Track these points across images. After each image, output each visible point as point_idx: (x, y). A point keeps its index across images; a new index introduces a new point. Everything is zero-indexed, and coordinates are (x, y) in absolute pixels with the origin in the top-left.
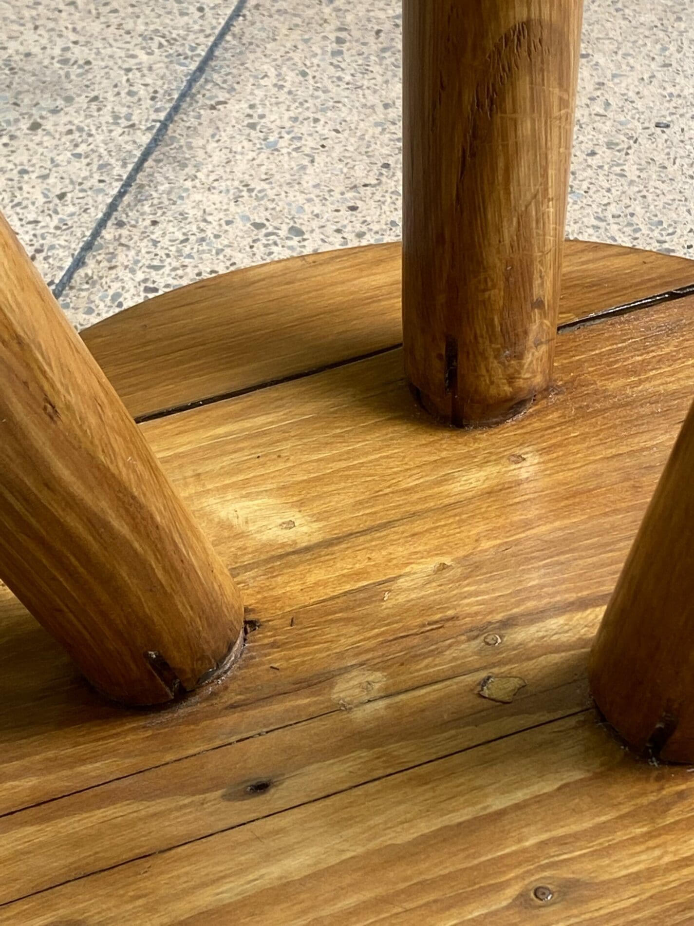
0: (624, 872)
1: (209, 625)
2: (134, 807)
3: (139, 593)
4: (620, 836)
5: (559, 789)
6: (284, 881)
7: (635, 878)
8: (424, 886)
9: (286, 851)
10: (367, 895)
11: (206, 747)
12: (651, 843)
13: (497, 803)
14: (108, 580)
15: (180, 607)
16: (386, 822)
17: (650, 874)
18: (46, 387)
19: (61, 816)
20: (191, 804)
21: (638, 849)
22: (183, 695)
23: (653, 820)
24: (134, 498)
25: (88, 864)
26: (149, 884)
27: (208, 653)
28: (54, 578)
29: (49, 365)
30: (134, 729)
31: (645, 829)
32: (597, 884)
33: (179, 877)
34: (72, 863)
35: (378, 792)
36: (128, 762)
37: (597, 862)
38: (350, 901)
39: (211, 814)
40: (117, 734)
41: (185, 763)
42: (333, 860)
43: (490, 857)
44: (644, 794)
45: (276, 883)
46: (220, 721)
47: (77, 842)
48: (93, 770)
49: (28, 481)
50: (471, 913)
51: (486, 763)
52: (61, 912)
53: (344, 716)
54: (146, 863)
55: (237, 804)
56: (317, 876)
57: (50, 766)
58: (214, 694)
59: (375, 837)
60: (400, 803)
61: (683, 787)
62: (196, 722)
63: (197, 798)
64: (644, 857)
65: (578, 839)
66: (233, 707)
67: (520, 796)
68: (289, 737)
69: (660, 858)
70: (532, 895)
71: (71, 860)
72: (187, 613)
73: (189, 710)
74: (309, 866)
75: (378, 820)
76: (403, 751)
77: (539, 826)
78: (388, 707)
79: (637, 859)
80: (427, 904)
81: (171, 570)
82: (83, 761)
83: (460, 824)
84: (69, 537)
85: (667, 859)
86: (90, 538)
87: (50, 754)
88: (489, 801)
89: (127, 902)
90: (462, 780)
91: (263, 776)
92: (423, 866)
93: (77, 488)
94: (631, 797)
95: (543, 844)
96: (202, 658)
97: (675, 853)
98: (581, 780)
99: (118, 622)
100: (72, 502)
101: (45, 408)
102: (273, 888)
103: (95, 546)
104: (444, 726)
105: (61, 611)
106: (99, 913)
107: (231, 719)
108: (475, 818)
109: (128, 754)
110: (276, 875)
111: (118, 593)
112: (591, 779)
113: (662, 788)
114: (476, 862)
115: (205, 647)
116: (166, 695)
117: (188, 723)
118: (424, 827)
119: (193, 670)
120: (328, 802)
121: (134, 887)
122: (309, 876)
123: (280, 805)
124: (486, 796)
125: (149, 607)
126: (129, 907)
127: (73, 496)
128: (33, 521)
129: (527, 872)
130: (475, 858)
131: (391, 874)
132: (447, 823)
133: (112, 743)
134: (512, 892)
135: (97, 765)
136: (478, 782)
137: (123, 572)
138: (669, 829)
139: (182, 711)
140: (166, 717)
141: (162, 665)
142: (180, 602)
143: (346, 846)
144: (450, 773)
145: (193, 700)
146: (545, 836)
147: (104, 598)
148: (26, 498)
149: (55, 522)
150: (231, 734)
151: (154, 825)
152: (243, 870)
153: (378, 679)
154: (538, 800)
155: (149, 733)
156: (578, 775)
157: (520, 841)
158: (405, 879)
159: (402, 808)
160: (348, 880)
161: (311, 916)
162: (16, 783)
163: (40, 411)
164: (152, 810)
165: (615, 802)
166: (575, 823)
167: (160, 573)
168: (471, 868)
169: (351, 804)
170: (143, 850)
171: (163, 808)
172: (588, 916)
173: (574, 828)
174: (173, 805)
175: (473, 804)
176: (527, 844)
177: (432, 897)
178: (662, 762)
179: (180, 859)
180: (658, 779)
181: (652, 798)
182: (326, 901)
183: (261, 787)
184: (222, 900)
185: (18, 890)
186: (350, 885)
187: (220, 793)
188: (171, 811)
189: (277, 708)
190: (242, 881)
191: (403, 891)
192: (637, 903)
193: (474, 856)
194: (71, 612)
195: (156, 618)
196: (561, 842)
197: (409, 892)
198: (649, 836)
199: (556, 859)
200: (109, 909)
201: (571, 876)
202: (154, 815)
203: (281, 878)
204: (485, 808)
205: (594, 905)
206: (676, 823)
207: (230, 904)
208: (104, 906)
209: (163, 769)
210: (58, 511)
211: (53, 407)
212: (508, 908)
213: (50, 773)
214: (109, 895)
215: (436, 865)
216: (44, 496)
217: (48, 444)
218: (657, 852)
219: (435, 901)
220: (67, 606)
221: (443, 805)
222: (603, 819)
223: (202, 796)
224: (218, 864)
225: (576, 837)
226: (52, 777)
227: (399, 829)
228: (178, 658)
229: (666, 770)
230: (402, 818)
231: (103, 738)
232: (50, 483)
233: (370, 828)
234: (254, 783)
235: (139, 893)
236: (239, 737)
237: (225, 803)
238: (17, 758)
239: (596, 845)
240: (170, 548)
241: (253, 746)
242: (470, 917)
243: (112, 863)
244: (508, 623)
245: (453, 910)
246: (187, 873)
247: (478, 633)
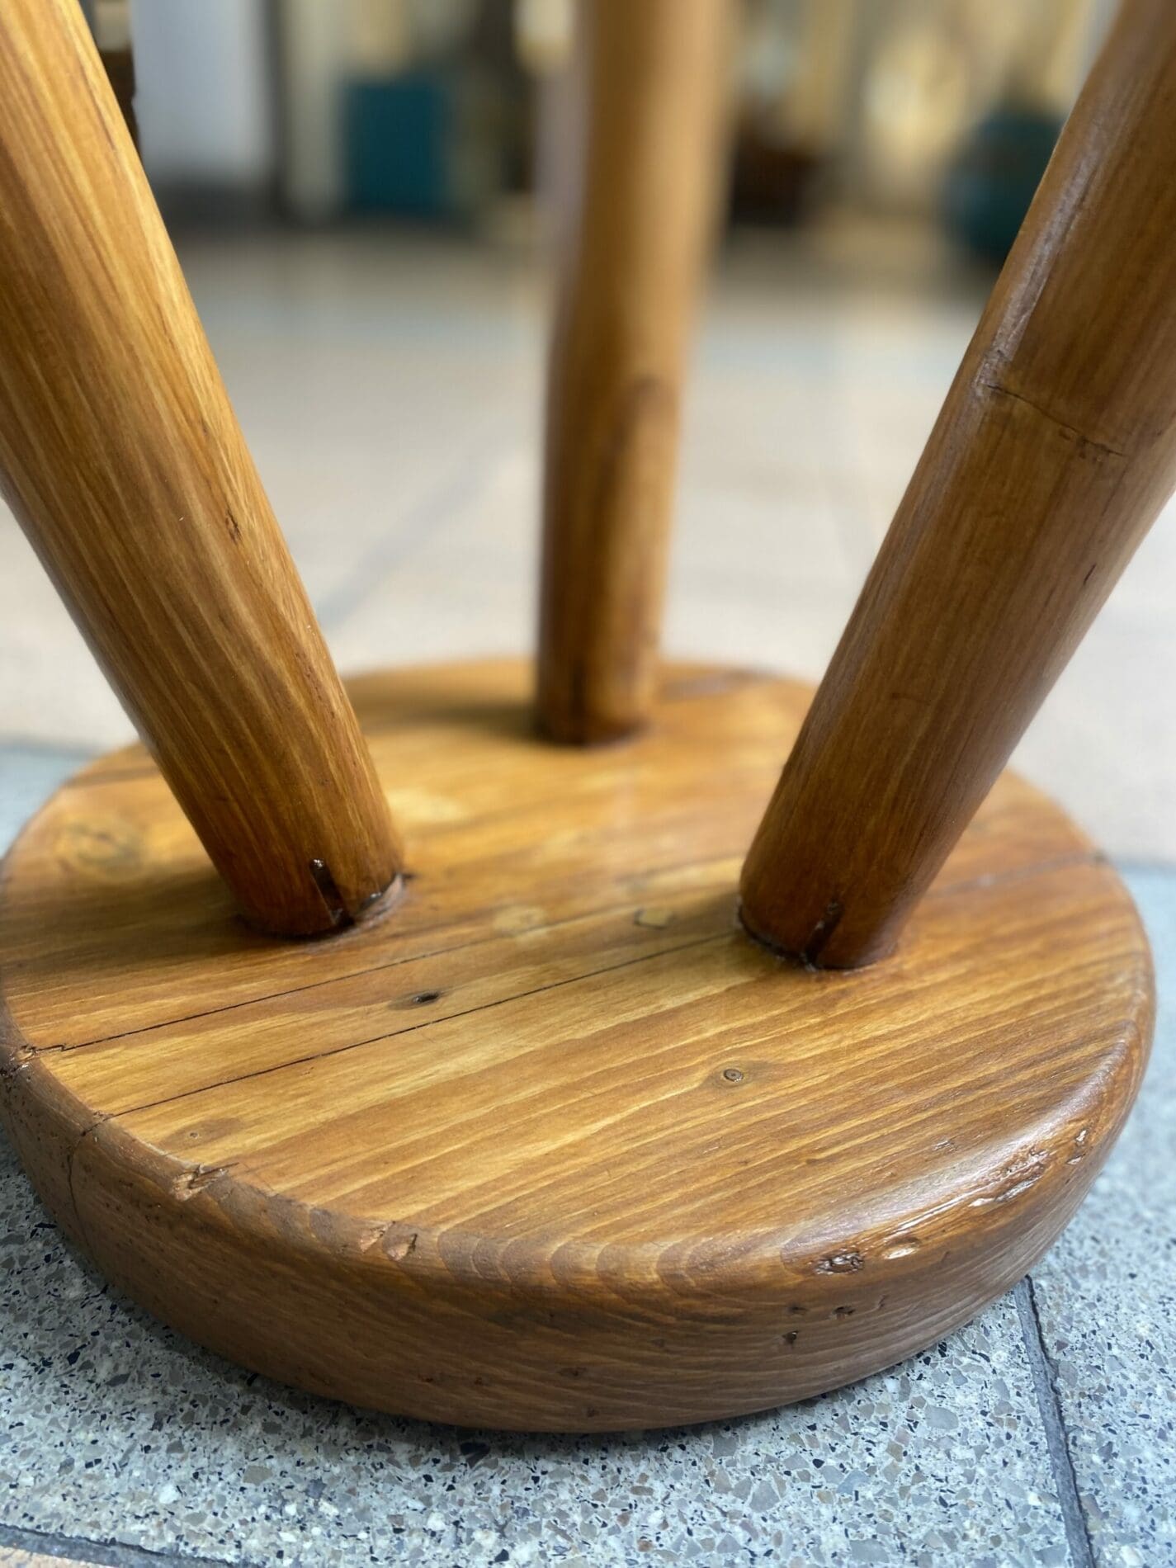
0: (809, 1055)
1: (377, 845)
2: (295, 1017)
3: (311, 785)
4: (795, 1026)
5: (728, 990)
6: (462, 1075)
7: (821, 1059)
8: (611, 1074)
9: (461, 1049)
10: (553, 1083)
11: (369, 967)
12: (827, 1030)
13: (669, 1004)
14: (279, 760)
15: (350, 813)
16: (561, 1022)
17: (834, 1055)
18: (230, 498)
19: (213, 1028)
20: (357, 1013)
21: (816, 1035)
22: (348, 923)
23: (823, 1012)
24: (311, 668)
25: (243, 1068)
26: (311, 1083)
27: (374, 875)
28: (222, 751)
29: (234, 473)
30: (293, 956)
31: (818, 1020)
32: (785, 1065)
33: (345, 1076)
34: (224, 1068)
35: (550, 998)
36: (286, 981)
37: (778, 1048)
38: (536, 1089)
39: (378, 1021)
40: (275, 960)
41: (348, 981)
42: (511, 1055)
43: (672, 1046)
44: (808, 992)
45: (453, 1078)
46: (382, 947)
47: (230, 1049)
48: (248, 989)
49: (202, 609)
50: (663, 1094)
51: (653, 972)
52: (212, 1112)
53: (507, 940)
54: (306, 1066)
55: (405, 1012)
56: (496, 1069)
57: (200, 987)
58: (375, 927)
59: (552, 1034)
60: (573, 1006)
61: (843, 986)
62: (358, 948)
63: (360, 1009)
64: (824, 1041)
65: (756, 1029)
66: (396, 936)
67: (691, 997)
68: (453, 958)
69: (840, 1042)
70: (722, 1077)
71: (224, 1064)
72: (357, 824)
73: (350, 939)
74: (486, 1061)
75: (556, 1019)
76: (571, 965)
77: (716, 1020)
78: (550, 933)
79: (818, 1043)
80: (616, 1089)
81: (342, 766)
82: (237, 981)
83: (635, 1022)
84: (241, 694)
85: (845, 1043)
86: (264, 701)
87: (202, 977)
88: (661, 1002)
89: (286, 1101)
90: (631, 986)
91: (431, 989)
92: (607, 1057)
93: (256, 633)
94: (797, 995)
95: (722, 1035)
96: (368, 879)
97: (853, 1037)
98: (747, 984)
99: (286, 817)
100: (248, 649)
101: (227, 522)
102: (450, 1082)
103: (268, 712)
104: (605, 946)
105: (225, 799)
106: (255, 1111)
107: (392, 947)
108: (651, 1016)
109: (288, 975)
110: (452, 1070)
111: (289, 778)
112: (755, 982)
113: (824, 988)
114: (659, 1051)
115: (371, 867)
116: (327, 919)
117: (349, 950)
118: (601, 1025)
119: (358, 893)
120: (500, 1007)
121: (294, 1087)
122: (489, 1070)
123: (450, 1011)
124: (657, 998)
125: (319, 804)
126: (290, 1105)
127: (248, 640)
128: (203, 664)
129: (713, 1058)
130: (658, 1048)
131: (574, 1065)
132: (624, 1020)
133: (269, 967)
134: (702, 1074)
135: (254, 984)
136: (647, 988)
137: (296, 753)
138: (841, 1018)
139: (343, 940)
140: (326, 945)
141: (327, 882)
142: (349, 804)
143: (522, 1042)
144: (620, 981)
145: (354, 931)
146: (724, 1028)
147: (273, 782)
148: (198, 631)
149: (227, 671)
150: (394, 957)
151: (316, 1033)
152: (415, 1068)
153: (538, 914)
154: (710, 999)
155: (309, 958)
156: (740, 980)
157: (699, 1032)
158: (589, 1069)
159: (576, 1010)
160: (529, 1071)
161: (493, 1105)
162: (165, 1001)
163: (222, 524)
164: (313, 1020)
165: (784, 999)
166: (750, 1015)
167: (332, 767)
168: (655, 1057)
169: (524, 1009)
170: (304, 1054)
171: (326, 1018)
172: (783, 1092)
173: (750, 1021)
174: (336, 1015)
175: (646, 1005)
176: (708, 1035)
177: (620, 1083)
178: (818, 968)
179: (346, 1060)
180: (819, 980)
181: (818, 995)
182: (511, 1091)
183: (429, 998)
184: (393, 1095)
185: (162, 1094)
186: (530, 1076)
187: (385, 1004)
188: (335, 1020)
189: (440, 937)
190: (416, 1077)
191: (588, 1079)
192: (830, 1079)
193: (657, 1046)
194: (237, 800)
195: (325, 819)
196: (741, 1032)
197: (596, 1080)
198: (823, 1025)
199: (738, 1046)
200: (267, 1107)
201: (757, 1059)
202: (313, 1025)
203: (456, 1073)
204: (659, 1007)
205: (786, 1083)
206: (846, 1014)
207: (402, 1099)
208: (262, 1105)
209: (324, 987)
210: (231, 654)
211: (236, 525)
212: (700, 1088)
213: (202, 992)
214: (265, 1095)
215: (620, 1055)
216: (217, 632)
217: (227, 566)
218: (836, 1037)
219: (625, 1086)
220: (232, 790)
221: (618, 1006)
222: (776, 1012)
223: (367, 1008)
224: (387, 1063)
225: (754, 1027)
226: (203, 996)
227: (576, 1027)
228: (344, 875)
229: (824, 973)
230: (578, 1018)
231: (259, 963)
232: (226, 617)
233: (546, 1027)
234: (421, 994)
235: (301, 1091)
236: (402, 959)
237: (393, 1012)
238: (167, 981)
239: (775, 1032)
240: (343, 742)
241: (419, 964)
242: (663, 1098)
243: (270, 1066)
244: (652, 873)
245: (644, 1093)
246: (354, 1072)
247: (624, 878)
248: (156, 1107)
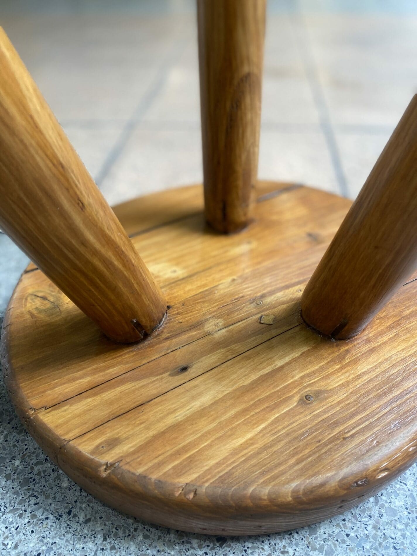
0: (337, 385)
1: (156, 307)
2: (133, 384)
3: (128, 294)
4: (331, 370)
5: (301, 354)
6: (203, 407)
7: (342, 386)
8: (261, 401)
9: (200, 394)
10: (238, 408)
11: (159, 356)
12: (343, 371)
13: (279, 363)
14: (114, 289)
15: (144, 300)
16: (238, 377)
17: (348, 383)
18: (78, 193)
19: (103, 392)
20: (157, 380)
21: (339, 374)
22: (146, 336)
23: (340, 362)
24: (123, 251)
25: (117, 412)
26: (144, 417)
27: (156, 318)
28: (90, 290)
29: (78, 181)
30: (128, 353)
31: (339, 366)
32: (329, 391)
33: (157, 412)
34: (110, 412)
35: (232, 365)
36: (127, 366)
37: (326, 382)
38: (232, 412)
39: (166, 383)
40: (122, 355)
41: (151, 363)
42: (221, 396)
43: (283, 385)
44: (333, 352)
45: (199, 409)
46: (162, 345)
47: (111, 403)
48: (114, 371)
49: (73, 242)
50: (283, 410)
51: (271, 348)
52: (108, 435)
53: (210, 337)
54: (142, 408)
55: (176, 377)
56: (215, 403)
57: (95, 372)
58: (158, 335)
59: (235, 384)
60: (241, 368)
61: (347, 348)
62: (153, 346)
63: (158, 377)
64: (343, 377)
65: (315, 374)
66: (167, 339)
67: (287, 359)
68: (191, 347)
69: (349, 376)
70: (305, 399)
71: (110, 411)
72: (147, 302)
73: (149, 342)
74: (211, 399)
75: (235, 376)
76: (238, 347)
77: (298, 370)
78: (227, 331)
79: (340, 378)
80: (264, 410)
81: (139, 284)
82: (108, 368)
83: (267, 374)
84: (95, 270)
85: (352, 376)
86: (105, 270)
87: (94, 367)
88: (276, 363)
89: (137, 426)
90: (263, 356)
91: (185, 365)
92: (258, 393)
93: (97, 245)
94: (329, 354)
95: (302, 378)
96: (154, 321)
97: (354, 373)
98: (309, 350)
99: (119, 308)
100: (95, 253)
101: (78, 204)
102: (198, 411)
103: (107, 273)
104: (249, 336)
105: (94, 305)
106: (125, 433)
107: (167, 343)
108: (273, 370)
109: (127, 363)
110: (198, 405)
111: (119, 295)
112: (312, 349)
113: (339, 350)
114: (278, 388)
115: (154, 316)
116: (140, 337)
117: (150, 347)
118: (254, 377)
119: (150, 326)
120: (213, 371)
121: (139, 419)
122: (212, 404)
123: (193, 376)
124: (274, 361)
125: (132, 301)
126: (138, 428)
127: (95, 249)
128: (77, 262)
129: (300, 389)
130: (277, 387)
131: (246, 398)
132: (262, 374)
133: (120, 359)
134: (296, 398)
135: (115, 368)
136: (270, 356)
137: (120, 285)
138: (348, 364)
139: (147, 343)
140: (141, 346)
141: (138, 325)
142: (144, 297)
143: (224, 389)
144: (258, 354)
145: (150, 338)
146: (302, 374)
147: (113, 297)
148: (73, 251)
149: (88, 262)
150: (168, 349)
151: (143, 390)
152: (183, 406)
153: (221, 322)
154: (295, 360)
155: (134, 353)
156: (305, 349)
157: (293, 377)
158: (252, 400)
159: (243, 370)
160: (229, 403)
161: (217, 421)
162: (81, 380)
163: (76, 205)
164: (140, 385)
165: (324, 357)
166: (312, 367)
167: (135, 285)
168: (277, 391)
169: (222, 371)
170: (140, 402)
171: (145, 383)
172: (330, 404)
173: (312, 369)
174: (149, 381)
175: (270, 365)
176: (296, 378)
177: (265, 406)
178: (336, 340)
179: (156, 404)
180: (337, 346)
181: (337, 353)
182: (223, 414)
183: (184, 369)
184: (178, 419)
185: (88, 428)
186: (230, 405)
187: (168, 374)
188: (149, 384)
189: (184, 337)
190: (185, 410)
191: (252, 405)
192: (347, 396)
193: (277, 386)
194: (99, 305)
195: (135, 305)
196: (308, 375)
197: (255, 405)
198: (342, 368)
199: (309, 383)
200: (129, 431)
201: (317, 389)
202: (142, 386)
203: (200, 406)
204: (275, 366)
205: (330, 399)
206: (350, 362)
207: (181, 421)
208: (127, 430)
209: (142, 367)
210: (88, 256)
211: (82, 204)
212: (297, 406)
213: (95, 375)
214: (128, 425)
215: (263, 392)
216: (82, 249)
217: (81, 222)
218: (347, 374)
219: (267, 407)
220: (96, 303)
221: (259, 367)
222: (322, 364)
223: (161, 376)
224: (173, 404)
225: (314, 372)
226: (96, 376)
227: (244, 379)
228: (144, 321)
229: (339, 342)
230: (244, 374)
231: (116, 358)
232: (84, 243)
233: (232, 380)
234: (181, 368)
235: (141, 421)
236: (171, 350)
237: (171, 378)
238: (80, 370)
239: (323, 375)
240: (139, 275)
241: (178, 353)
242: (283, 412)
243: (127, 410)
244: (263, 296)
245: (275, 410)
246: (160, 410)
247: (253, 301)
248: (86, 435)
